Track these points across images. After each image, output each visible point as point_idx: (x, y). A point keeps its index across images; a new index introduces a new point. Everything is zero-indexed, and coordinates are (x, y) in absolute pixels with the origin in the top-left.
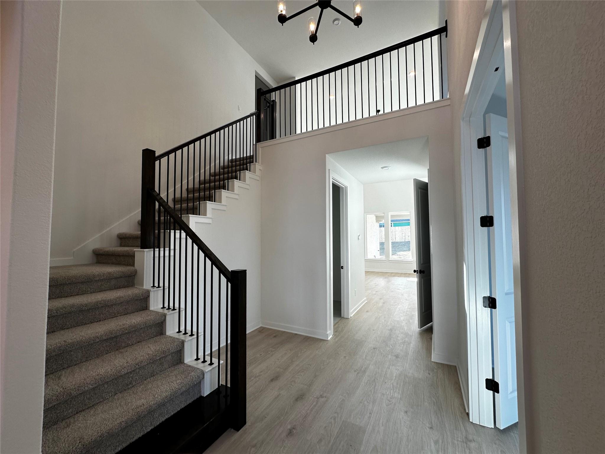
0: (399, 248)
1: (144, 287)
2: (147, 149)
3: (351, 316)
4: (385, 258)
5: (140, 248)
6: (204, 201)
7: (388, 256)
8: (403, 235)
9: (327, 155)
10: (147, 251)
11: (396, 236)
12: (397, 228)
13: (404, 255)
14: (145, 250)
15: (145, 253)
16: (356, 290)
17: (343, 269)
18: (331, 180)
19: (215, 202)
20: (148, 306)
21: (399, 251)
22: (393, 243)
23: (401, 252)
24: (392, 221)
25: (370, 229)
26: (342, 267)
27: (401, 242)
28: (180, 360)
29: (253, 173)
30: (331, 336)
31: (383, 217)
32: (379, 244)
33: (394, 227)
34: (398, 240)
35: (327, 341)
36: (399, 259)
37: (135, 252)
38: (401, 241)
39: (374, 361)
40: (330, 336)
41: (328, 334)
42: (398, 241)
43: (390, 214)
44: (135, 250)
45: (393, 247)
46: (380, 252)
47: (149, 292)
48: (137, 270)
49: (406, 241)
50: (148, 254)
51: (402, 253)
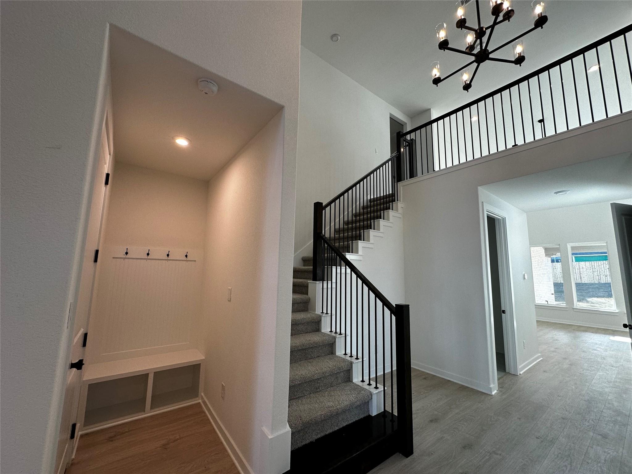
0: (589, 292)
1: (316, 313)
2: (318, 202)
3: (521, 373)
4: (565, 305)
5: (312, 280)
6: (356, 240)
7: (570, 301)
8: (596, 274)
9: (479, 188)
10: (318, 283)
11: (582, 275)
12: (582, 264)
13: (599, 303)
14: (317, 282)
15: (317, 284)
16: (524, 341)
17: (505, 313)
18: (486, 213)
19: (364, 241)
20: (320, 328)
21: (590, 297)
22: (577, 285)
23: (593, 298)
24: (573, 254)
25: (537, 265)
26: (504, 312)
27: (592, 284)
28: (349, 378)
29: (396, 212)
30: (496, 391)
31: (557, 250)
32: (553, 285)
33: (577, 263)
34: (585, 280)
35: (491, 396)
36: (591, 307)
37: (309, 283)
38: (593, 282)
39: (565, 433)
40: (494, 390)
41: (491, 388)
42: (586, 282)
43: (569, 246)
44: (308, 281)
45: (577, 290)
46: (555, 297)
47: (321, 317)
48: (311, 298)
49: (602, 282)
50: (319, 284)
51: (595, 299)
